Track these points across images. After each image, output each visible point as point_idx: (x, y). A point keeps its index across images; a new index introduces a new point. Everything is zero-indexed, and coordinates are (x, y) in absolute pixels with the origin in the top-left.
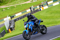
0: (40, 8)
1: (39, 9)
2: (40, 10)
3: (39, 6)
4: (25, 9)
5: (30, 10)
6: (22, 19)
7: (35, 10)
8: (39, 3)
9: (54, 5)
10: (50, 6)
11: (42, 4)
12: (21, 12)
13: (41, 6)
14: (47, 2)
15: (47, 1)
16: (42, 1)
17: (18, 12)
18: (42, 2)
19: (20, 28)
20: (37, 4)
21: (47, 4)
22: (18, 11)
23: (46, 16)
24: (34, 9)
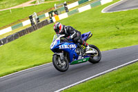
0: (51, 18)
1: (49, 20)
2: (52, 21)
3: (49, 13)
4: (19, 21)
5: (30, 23)
6: (12, 40)
7: (41, 21)
8: (49, 6)
9: (80, 12)
10: (72, 13)
11: (56, 9)
12: (10, 25)
13: (53, 13)
14: (65, 5)
15: (65, 3)
16: (55, 3)
17: (5, 27)
18: (55, 5)
19: (8, 59)
20: (44, 8)
21: (66, 9)
22: (4, 24)
24: (38, 19)
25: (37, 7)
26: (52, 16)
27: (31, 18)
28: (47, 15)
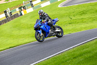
1: (19, 13)
2: (21, 14)
3: (19, 8)
7: (13, 14)
8: (19, 3)
9: (42, 7)
10: (36, 8)
11: (24, 5)
13: (22, 8)
14: (31, 2)
18: (23, 2)
20: (15, 5)
21: (32, 5)
23: (31, 25)
24: (11, 13)
25: (10, 4)
26: (21, 10)
27: (5, 12)
28: (17, 10)
